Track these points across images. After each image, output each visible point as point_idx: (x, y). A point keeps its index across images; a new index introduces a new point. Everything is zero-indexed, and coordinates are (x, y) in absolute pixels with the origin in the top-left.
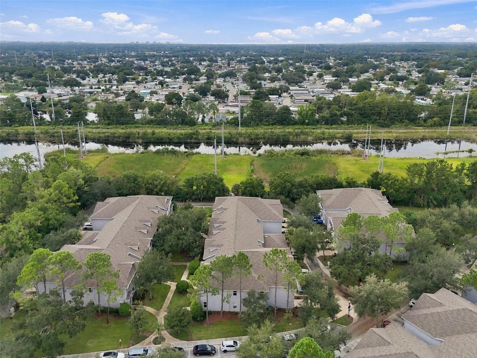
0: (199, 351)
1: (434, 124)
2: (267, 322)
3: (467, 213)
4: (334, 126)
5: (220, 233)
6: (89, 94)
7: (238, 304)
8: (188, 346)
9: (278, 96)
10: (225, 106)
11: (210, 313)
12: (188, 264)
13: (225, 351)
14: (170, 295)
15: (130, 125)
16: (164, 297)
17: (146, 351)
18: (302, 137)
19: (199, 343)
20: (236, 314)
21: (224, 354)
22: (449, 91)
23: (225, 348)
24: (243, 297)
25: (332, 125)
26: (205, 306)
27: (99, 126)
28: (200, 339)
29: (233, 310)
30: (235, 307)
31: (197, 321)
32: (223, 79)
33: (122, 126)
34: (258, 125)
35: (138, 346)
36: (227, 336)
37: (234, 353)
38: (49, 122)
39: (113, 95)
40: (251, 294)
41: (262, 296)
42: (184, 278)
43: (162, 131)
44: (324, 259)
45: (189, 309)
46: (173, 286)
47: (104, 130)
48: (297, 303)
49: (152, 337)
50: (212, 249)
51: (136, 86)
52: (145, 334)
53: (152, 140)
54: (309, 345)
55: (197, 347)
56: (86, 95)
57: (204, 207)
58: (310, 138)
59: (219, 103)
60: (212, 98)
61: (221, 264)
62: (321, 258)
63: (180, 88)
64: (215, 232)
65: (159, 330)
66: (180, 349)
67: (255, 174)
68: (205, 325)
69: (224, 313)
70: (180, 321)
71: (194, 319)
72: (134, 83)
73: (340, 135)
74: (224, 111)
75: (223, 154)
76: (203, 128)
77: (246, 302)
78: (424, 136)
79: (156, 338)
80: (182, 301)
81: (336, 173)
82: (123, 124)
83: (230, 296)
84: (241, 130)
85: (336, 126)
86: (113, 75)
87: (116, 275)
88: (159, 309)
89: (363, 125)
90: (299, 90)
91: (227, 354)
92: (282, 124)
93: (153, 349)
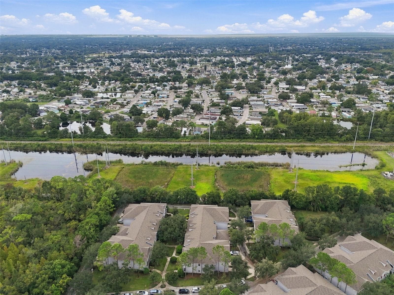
0: (181, 292)
1: (347, 139)
2: (213, 280)
3: (331, 220)
4: (275, 140)
5: (193, 231)
6: (102, 105)
7: (200, 270)
8: (177, 290)
9: (240, 108)
10: (201, 118)
11: (187, 274)
12: (176, 247)
13: (194, 292)
14: (167, 264)
15: (135, 138)
16: (164, 265)
17: (158, 291)
18: (252, 150)
19: (182, 288)
20: (200, 274)
21: (193, 293)
22: (372, 102)
23: (194, 291)
24: (203, 267)
25: (274, 139)
26: (185, 270)
27: (113, 138)
28: (182, 286)
29: (198, 272)
30: (199, 271)
31: (181, 278)
32: (200, 86)
33: (130, 139)
34: (222, 138)
35: (154, 289)
36: (195, 285)
37: (198, 293)
38: (80, 135)
39: (119, 106)
40: (206, 266)
41: (212, 267)
42: (174, 255)
43: (157, 144)
44: (249, 245)
45: (177, 271)
46: (169, 259)
47: (118, 143)
48: (230, 269)
49: (160, 285)
50: (188, 241)
51: (135, 95)
52: (156, 283)
53: (151, 152)
54: (226, 291)
55: (180, 290)
56: (100, 106)
57: (184, 208)
58: (257, 152)
59: (197, 114)
60: (191, 111)
61: (192, 252)
62: (247, 244)
63: (168, 97)
64: (190, 230)
65: (163, 282)
66: (173, 291)
67: (217, 183)
68: (185, 280)
69: (194, 274)
70: (173, 278)
71: (179, 276)
72: (133, 91)
73: (278, 148)
74: (200, 124)
75: (197, 165)
76: (184, 141)
77: (204, 269)
78: (336, 151)
79: (162, 285)
80: (173, 267)
81: (269, 183)
82: (130, 137)
83: (197, 267)
84: (210, 143)
85: (277, 140)
86: (116, 81)
87: (142, 255)
88: (162, 271)
89: (296, 140)
90: (257, 101)
91: (195, 293)
92: (239, 138)
93: (161, 290)
